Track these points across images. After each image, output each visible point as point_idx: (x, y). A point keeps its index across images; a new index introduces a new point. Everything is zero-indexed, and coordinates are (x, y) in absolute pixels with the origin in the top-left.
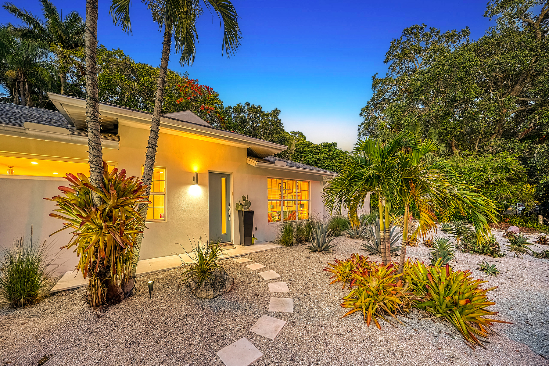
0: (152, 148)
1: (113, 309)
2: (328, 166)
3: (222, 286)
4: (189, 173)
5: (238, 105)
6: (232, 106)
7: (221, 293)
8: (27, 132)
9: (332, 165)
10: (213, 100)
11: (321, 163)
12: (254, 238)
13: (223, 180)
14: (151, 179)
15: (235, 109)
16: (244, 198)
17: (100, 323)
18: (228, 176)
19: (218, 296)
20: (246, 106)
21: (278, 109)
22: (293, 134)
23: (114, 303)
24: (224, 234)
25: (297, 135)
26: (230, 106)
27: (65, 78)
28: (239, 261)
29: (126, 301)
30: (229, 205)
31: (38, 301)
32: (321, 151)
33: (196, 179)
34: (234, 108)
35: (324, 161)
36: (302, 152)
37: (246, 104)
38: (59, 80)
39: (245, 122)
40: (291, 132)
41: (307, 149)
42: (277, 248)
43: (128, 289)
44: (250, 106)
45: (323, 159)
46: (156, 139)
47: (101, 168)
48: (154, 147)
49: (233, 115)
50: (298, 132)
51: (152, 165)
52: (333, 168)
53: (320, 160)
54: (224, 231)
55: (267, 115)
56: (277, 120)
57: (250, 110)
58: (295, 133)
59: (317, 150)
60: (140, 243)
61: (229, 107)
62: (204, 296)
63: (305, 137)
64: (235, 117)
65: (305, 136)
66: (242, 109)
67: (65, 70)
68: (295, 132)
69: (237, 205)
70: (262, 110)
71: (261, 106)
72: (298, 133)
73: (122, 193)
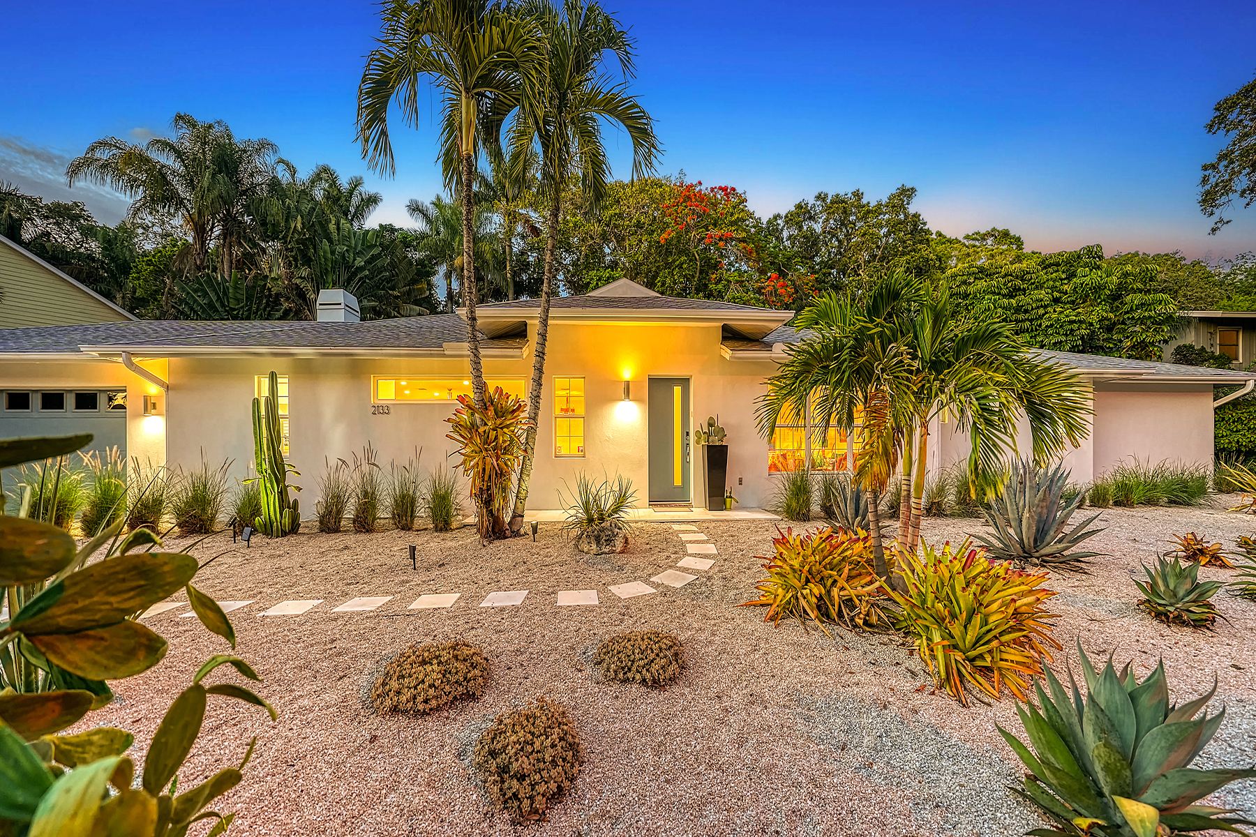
0: (539, 356)
1: (497, 543)
2: (1052, 325)
3: (609, 541)
4: (616, 382)
5: (799, 206)
6: (783, 214)
7: (607, 550)
8: (445, 352)
9: (1072, 322)
10: (732, 215)
11: (1028, 320)
12: (731, 497)
13: (677, 390)
14: (539, 396)
15: (790, 219)
16: (711, 422)
17: (484, 551)
18: (684, 382)
19: (602, 553)
20: (819, 203)
21: (908, 186)
22: (973, 239)
23: (498, 538)
24: (678, 487)
25: (989, 242)
26: (779, 215)
27: (510, 246)
28: (676, 527)
29: (510, 539)
30: (688, 434)
31: (452, 530)
32: (1033, 284)
33: (627, 390)
34: (786, 217)
35: (1041, 311)
36: (966, 296)
37: (818, 197)
38: (504, 252)
39: (815, 243)
40: (967, 237)
41: (982, 284)
42: (765, 519)
43: (515, 528)
44: (829, 201)
45: (1038, 308)
46: (543, 345)
47: (480, 387)
48: (541, 355)
49: (785, 234)
50: (994, 230)
51: (540, 378)
52: (1072, 330)
53: (1026, 311)
54: (678, 481)
55: (878, 211)
56: (906, 216)
57: (828, 209)
58: (984, 238)
59: (1018, 282)
60: (528, 475)
61: (777, 217)
62: (585, 550)
63: (1018, 242)
64: (789, 238)
65: (1018, 239)
66: (809, 212)
67: (510, 233)
68: (983, 231)
69: (698, 434)
70: (864, 201)
71: (861, 191)
72: (992, 233)
73: (500, 413)
